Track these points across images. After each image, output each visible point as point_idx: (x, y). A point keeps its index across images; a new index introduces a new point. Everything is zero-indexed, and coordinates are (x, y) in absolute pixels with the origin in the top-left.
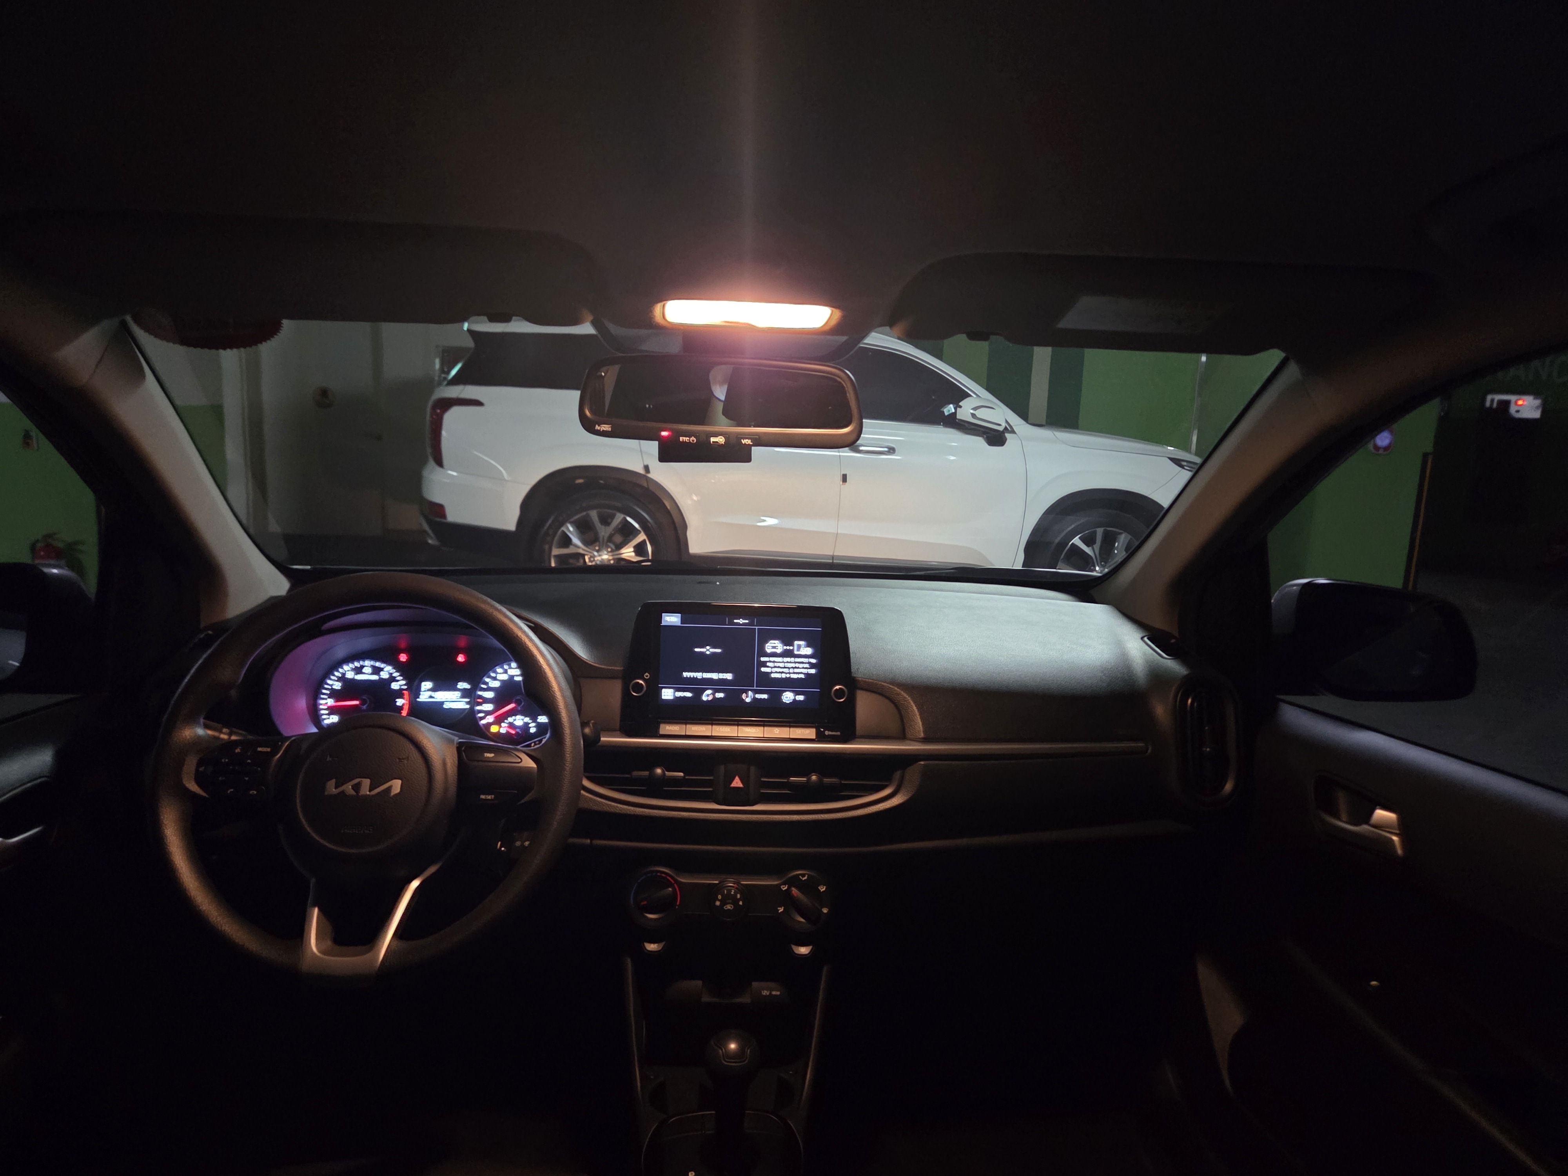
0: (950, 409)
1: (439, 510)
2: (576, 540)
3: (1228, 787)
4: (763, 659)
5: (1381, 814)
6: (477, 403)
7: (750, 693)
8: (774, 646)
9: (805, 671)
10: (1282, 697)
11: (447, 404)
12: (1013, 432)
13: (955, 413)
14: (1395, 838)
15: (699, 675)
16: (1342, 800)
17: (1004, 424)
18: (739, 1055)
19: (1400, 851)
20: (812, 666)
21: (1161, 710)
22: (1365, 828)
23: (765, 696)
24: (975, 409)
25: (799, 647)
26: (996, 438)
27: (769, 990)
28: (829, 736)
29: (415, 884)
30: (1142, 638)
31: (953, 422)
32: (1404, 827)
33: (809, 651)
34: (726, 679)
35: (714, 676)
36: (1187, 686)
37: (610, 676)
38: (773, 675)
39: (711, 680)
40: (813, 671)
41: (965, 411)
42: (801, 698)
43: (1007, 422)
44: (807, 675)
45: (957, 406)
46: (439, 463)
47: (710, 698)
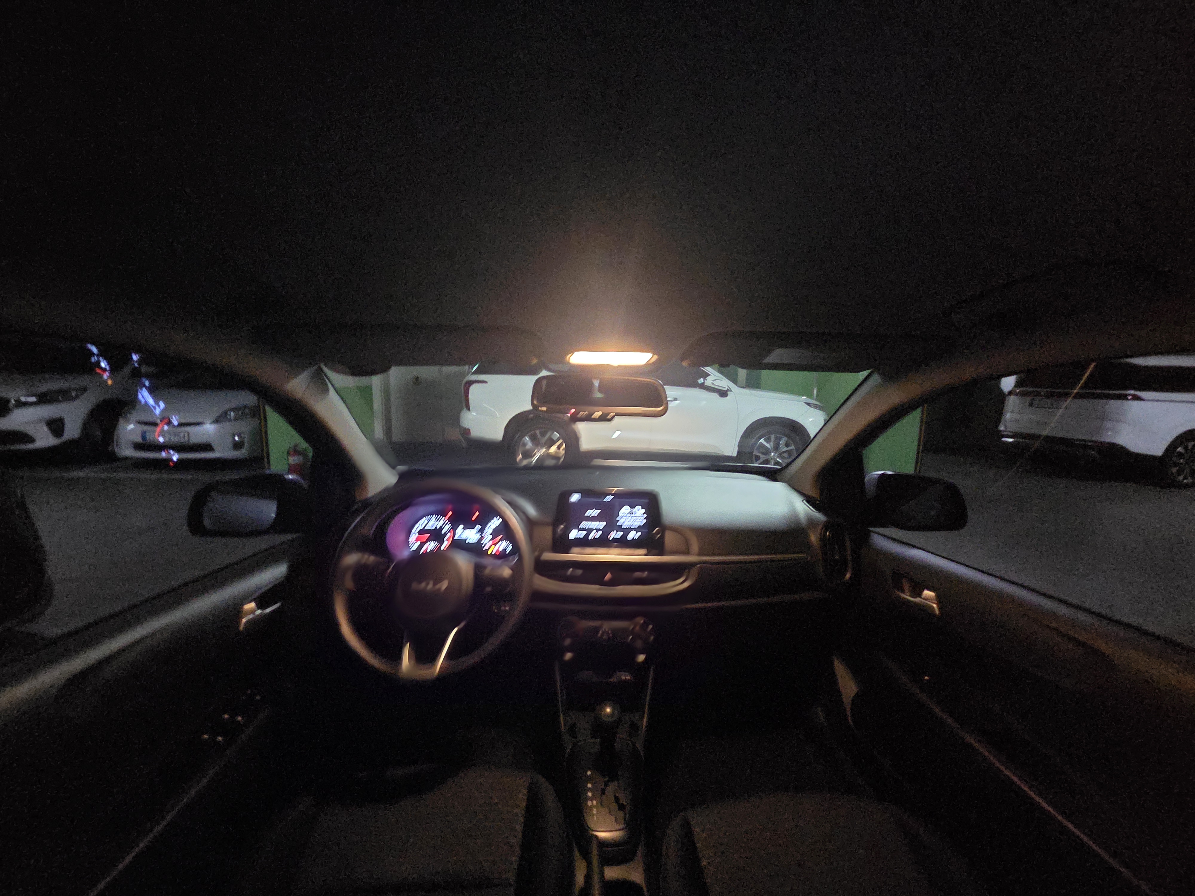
0: (701, 381)
1: (467, 431)
3: (848, 576)
4: (619, 516)
5: (927, 593)
6: (485, 382)
7: (613, 533)
8: (625, 509)
9: (641, 521)
10: (872, 529)
11: (471, 383)
12: (731, 391)
13: (704, 382)
14: (935, 605)
16: (906, 586)
17: (727, 388)
18: (612, 714)
19: (937, 612)
20: (645, 519)
21: (814, 538)
22: (918, 600)
23: (620, 535)
24: (713, 381)
25: (638, 509)
26: (723, 394)
27: (626, 677)
28: (652, 553)
29: (456, 630)
30: (803, 501)
31: (702, 386)
32: (940, 599)
33: (643, 511)
36: (827, 526)
37: (547, 524)
38: (623, 525)
40: (645, 521)
41: (709, 382)
42: (638, 535)
43: (728, 386)
44: (642, 523)
45: (705, 379)
46: (468, 409)
47: (595, 535)
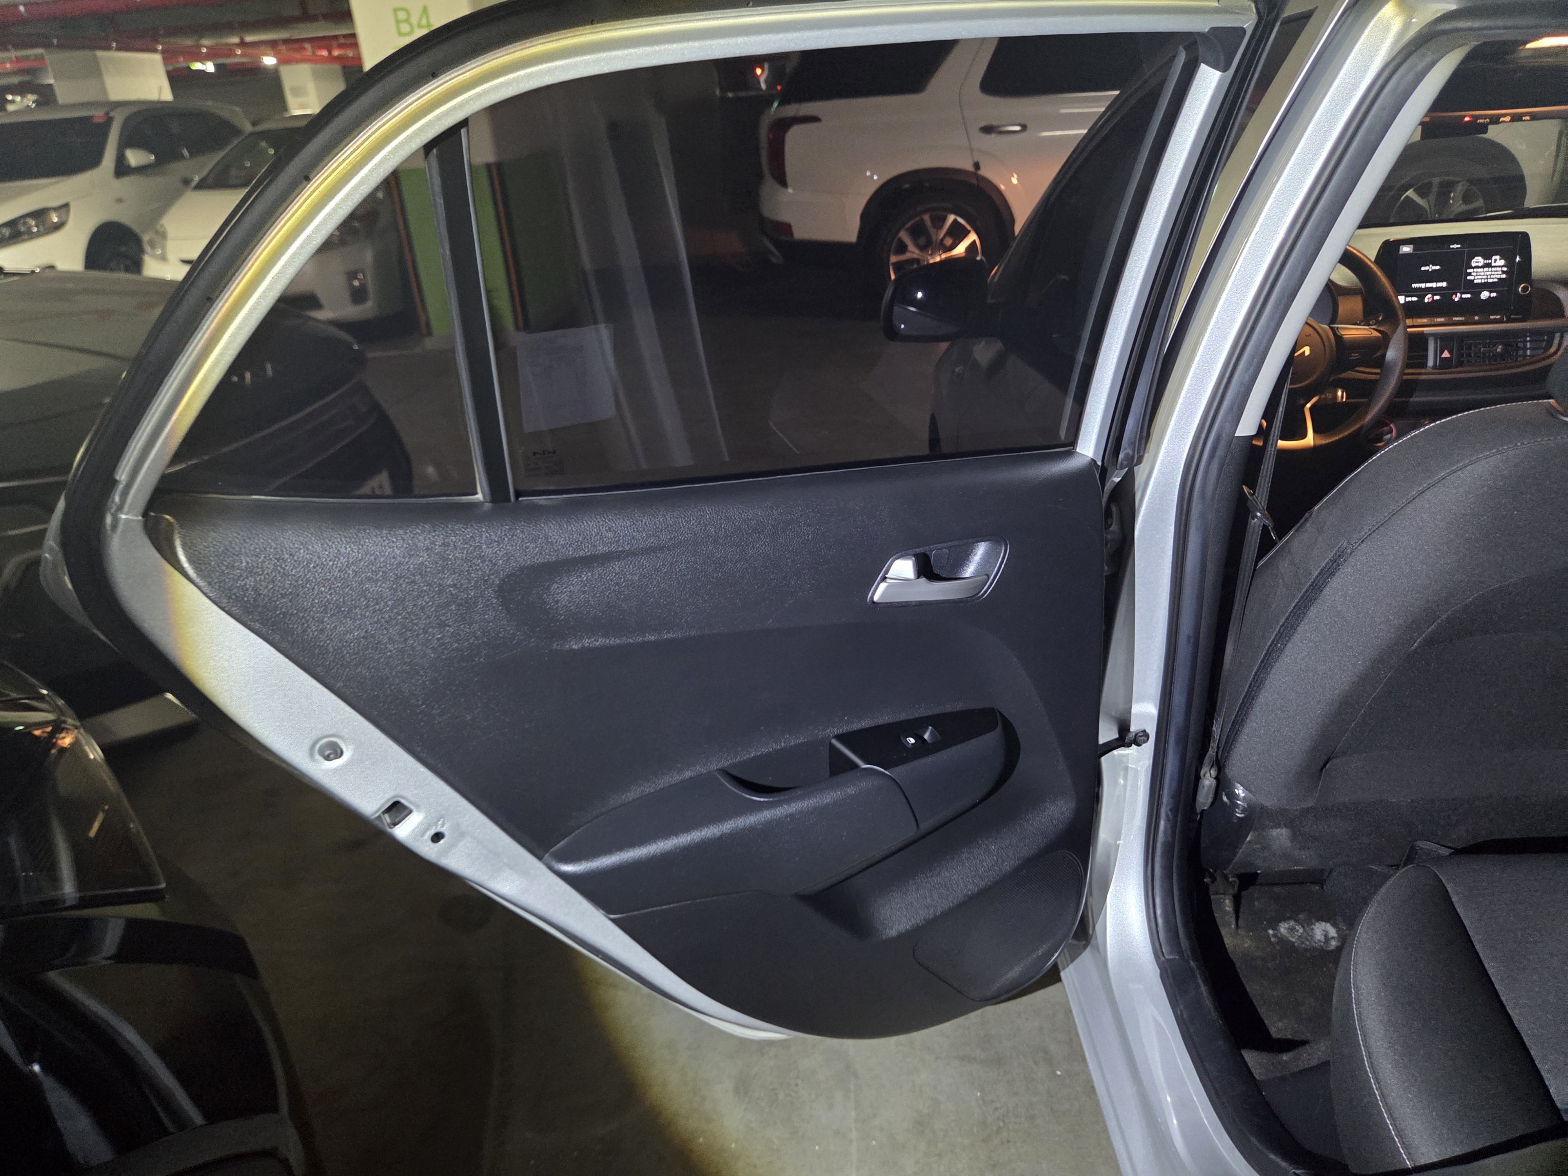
1: (786, 228)
2: (911, 247)
4: (1469, 271)
6: (815, 119)
7: (1459, 295)
8: (1478, 261)
9: (1498, 277)
11: (782, 126)
15: (1423, 285)
20: (1503, 272)
23: (1469, 296)
25: (1495, 260)
28: (1513, 319)
33: (1502, 262)
34: (1442, 287)
35: (1434, 285)
38: (1476, 281)
39: (1431, 288)
40: (1504, 276)
42: (1494, 295)
44: (1499, 279)
46: (782, 182)
47: (1431, 300)
